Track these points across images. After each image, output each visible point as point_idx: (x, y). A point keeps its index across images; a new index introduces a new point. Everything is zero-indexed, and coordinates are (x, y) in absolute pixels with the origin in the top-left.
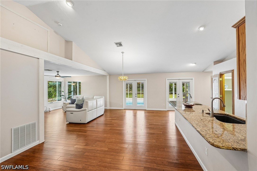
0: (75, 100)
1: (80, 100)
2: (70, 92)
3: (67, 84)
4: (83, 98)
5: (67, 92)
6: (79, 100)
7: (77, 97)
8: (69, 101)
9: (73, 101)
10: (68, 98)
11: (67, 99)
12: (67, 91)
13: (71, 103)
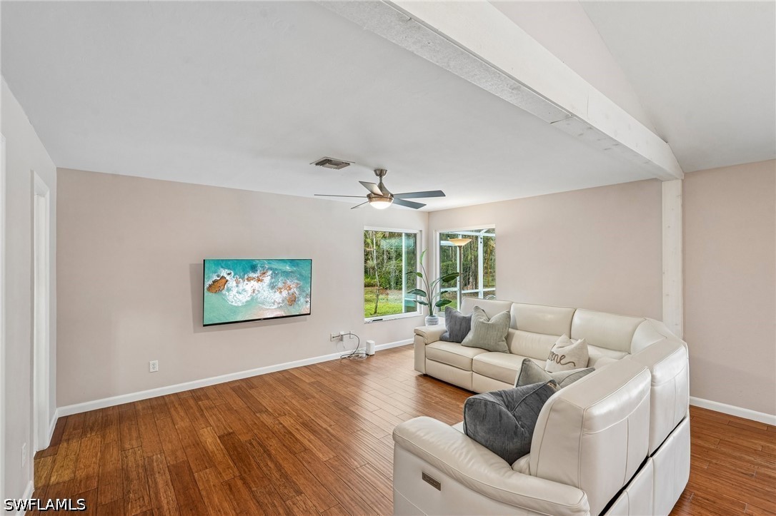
0: (468, 320)
1: (493, 324)
2: (448, 279)
3: (437, 243)
4: (509, 316)
5: (438, 277)
6: (488, 327)
7: (477, 308)
8: (442, 324)
9: (457, 327)
10: (439, 305)
11: (435, 309)
12: (436, 274)
13: (447, 335)
